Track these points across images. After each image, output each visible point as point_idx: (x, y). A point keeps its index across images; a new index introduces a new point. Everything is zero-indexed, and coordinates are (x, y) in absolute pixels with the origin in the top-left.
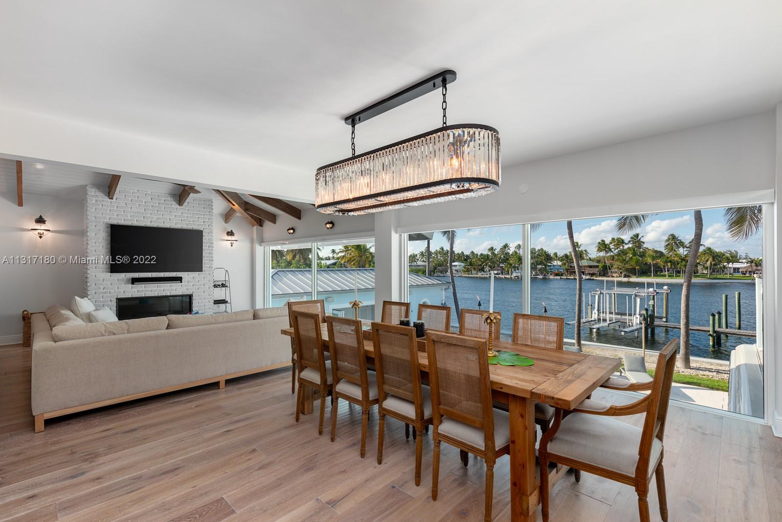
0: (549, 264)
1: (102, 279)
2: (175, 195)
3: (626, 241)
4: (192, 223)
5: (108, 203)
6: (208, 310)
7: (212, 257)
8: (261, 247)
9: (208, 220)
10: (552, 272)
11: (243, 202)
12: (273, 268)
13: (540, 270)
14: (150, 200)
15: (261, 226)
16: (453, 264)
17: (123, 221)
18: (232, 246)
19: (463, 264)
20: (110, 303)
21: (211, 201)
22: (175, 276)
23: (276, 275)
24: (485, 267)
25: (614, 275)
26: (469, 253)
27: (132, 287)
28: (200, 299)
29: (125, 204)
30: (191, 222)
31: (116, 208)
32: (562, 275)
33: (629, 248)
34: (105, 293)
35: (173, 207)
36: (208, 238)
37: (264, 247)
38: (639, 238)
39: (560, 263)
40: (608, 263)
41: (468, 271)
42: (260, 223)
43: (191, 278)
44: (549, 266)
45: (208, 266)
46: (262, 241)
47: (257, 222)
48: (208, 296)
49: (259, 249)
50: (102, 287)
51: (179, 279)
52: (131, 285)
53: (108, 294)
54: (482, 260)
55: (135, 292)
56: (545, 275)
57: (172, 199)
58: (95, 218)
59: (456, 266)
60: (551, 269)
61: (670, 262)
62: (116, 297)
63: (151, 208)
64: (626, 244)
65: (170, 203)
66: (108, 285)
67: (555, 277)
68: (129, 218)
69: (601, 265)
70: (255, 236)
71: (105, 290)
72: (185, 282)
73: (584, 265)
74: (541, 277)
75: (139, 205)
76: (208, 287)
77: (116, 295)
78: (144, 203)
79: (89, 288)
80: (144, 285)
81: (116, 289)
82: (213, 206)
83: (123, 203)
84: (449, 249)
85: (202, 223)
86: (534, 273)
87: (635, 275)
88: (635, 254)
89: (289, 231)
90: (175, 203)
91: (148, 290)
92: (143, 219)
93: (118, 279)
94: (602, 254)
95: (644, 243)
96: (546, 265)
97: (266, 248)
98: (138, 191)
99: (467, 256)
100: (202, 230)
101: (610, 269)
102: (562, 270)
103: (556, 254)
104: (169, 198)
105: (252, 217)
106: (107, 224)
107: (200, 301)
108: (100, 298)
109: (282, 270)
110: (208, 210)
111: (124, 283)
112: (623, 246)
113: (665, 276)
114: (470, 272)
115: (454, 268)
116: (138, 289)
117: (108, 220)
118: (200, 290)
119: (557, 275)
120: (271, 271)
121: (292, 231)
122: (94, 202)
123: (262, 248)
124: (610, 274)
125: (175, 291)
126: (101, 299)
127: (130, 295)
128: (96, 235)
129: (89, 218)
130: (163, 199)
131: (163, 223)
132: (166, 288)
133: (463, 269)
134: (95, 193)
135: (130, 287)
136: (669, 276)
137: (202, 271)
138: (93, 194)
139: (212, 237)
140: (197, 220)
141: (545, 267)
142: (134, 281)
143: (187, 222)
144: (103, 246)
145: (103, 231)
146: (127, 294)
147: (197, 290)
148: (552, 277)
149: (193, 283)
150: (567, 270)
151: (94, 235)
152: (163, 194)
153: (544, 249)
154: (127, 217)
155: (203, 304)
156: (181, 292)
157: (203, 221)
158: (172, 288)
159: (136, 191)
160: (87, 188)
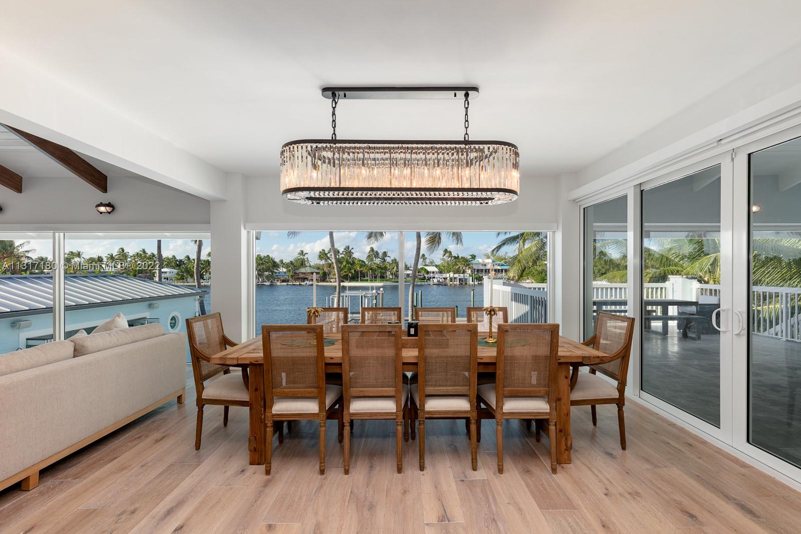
0: (276, 271)
3: (341, 252)
10: (278, 278)
13: (267, 277)
16: (163, 270)
19: (175, 271)
24: (204, 273)
25: (332, 280)
26: (184, 258)
32: (288, 281)
33: (342, 257)
38: (350, 249)
39: (285, 270)
40: (326, 270)
41: (182, 278)
44: (276, 273)
54: (202, 266)
56: (272, 282)
59: (166, 272)
60: (277, 276)
61: (371, 269)
64: (341, 254)
67: (282, 284)
69: (321, 272)
73: (308, 271)
74: (268, 283)
84: (156, 253)
86: (260, 280)
87: (347, 280)
88: (348, 262)
94: (323, 262)
95: (353, 253)
96: (272, 272)
99: (181, 261)
101: (328, 275)
102: (287, 277)
103: (282, 261)
112: (339, 256)
113: (367, 280)
114: (185, 280)
115: (163, 275)
119: (283, 281)
124: (328, 279)
133: (176, 276)
136: (370, 281)
141: (272, 274)
148: (278, 283)
150: (292, 276)
153: (271, 256)
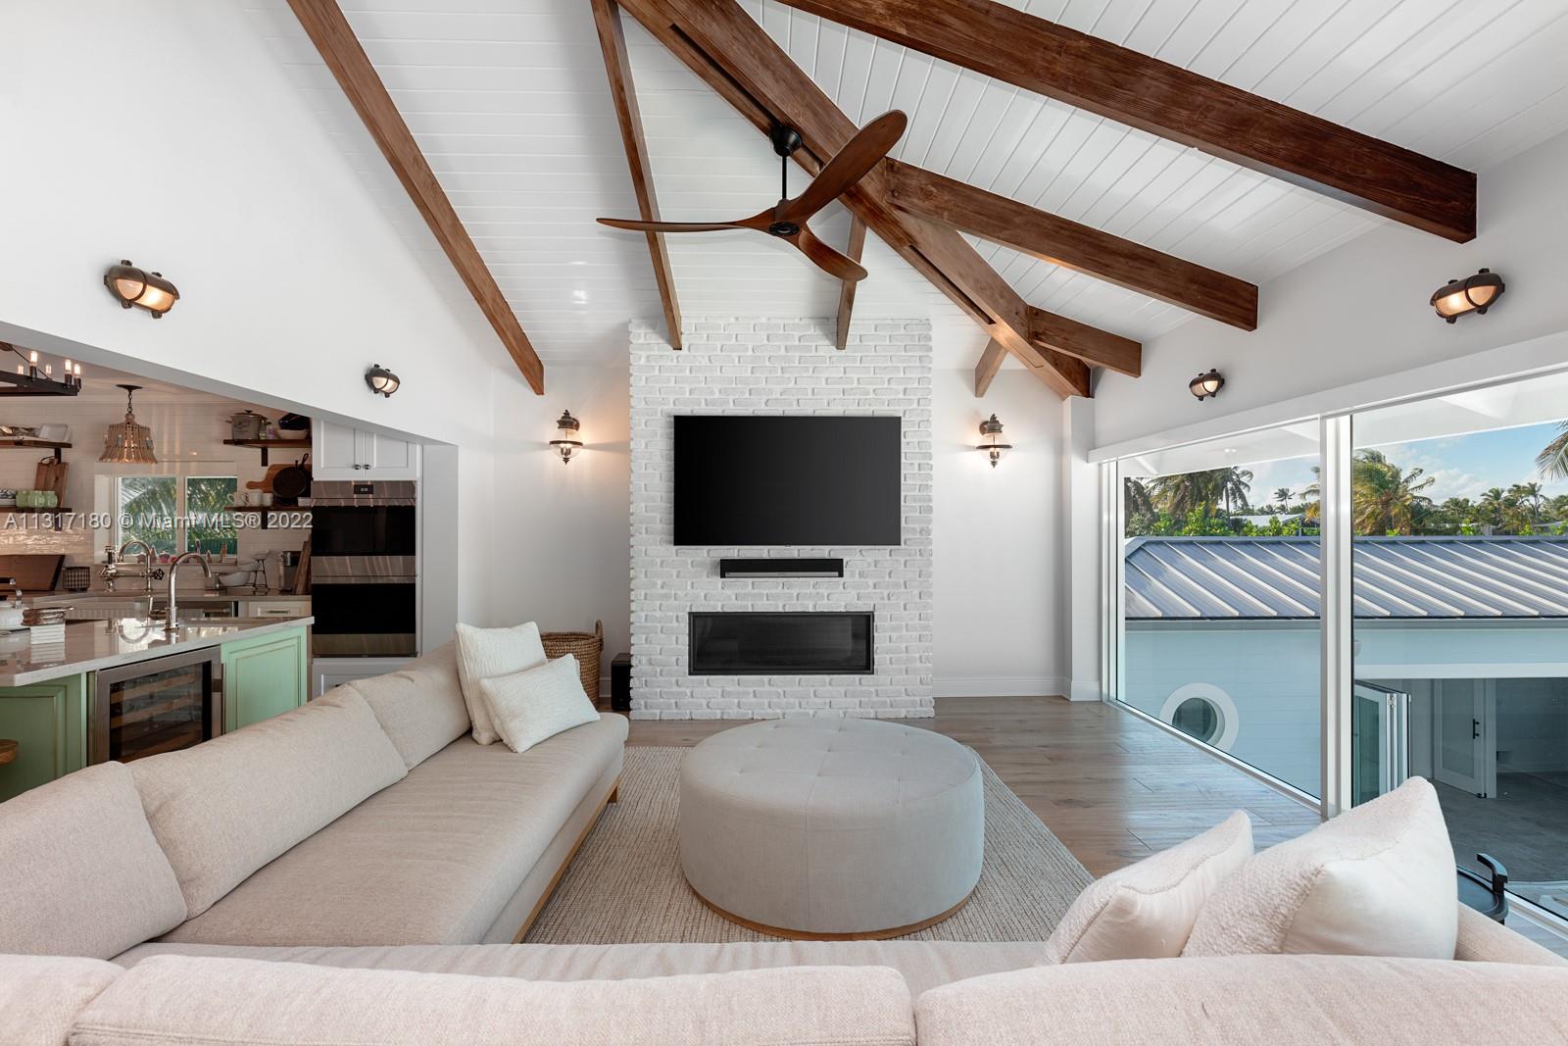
1: (658, 560)
2: (828, 319)
4: (872, 396)
5: (672, 361)
6: (918, 664)
7: (930, 500)
8: (1089, 465)
9: (916, 385)
11: (1022, 311)
12: (1128, 534)
14: (765, 342)
15: (1088, 392)
17: (703, 405)
18: (994, 464)
20: (675, 624)
21: (926, 324)
22: (826, 556)
23: (1140, 556)
27: (723, 583)
28: (897, 629)
29: (707, 359)
30: (868, 394)
31: (688, 371)
34: (666, 596)
35: (822, 354)
36: (916, 440)
37: (1100, 465)
42: (1084, 381)
43: (869, 564)
45: (918, 527)
46: (1089, 444)
47: (1074, 382)
48: (917, 621)
49: (1083, 474)
50: (659, 582)
51: (835, 566)
52: (720, 581)
53: (672, 602)
55: (729, 598)
57: (818, 332)
58: (646, 403)
62: (688, 610)
63: (768, 364)
65: (814, 344)
66: (671, 576)
68: (717, 395)
70: (1068, 431)
71: (664, 591)
72: (852, 575)
75: (739, 357)
76: (916, 592)
77: (689, 604)
78: (750, 353)
79: (633, 582)
80: (750, 580)
81: (689, 587)
82: (930, 339)
83: (703, 356)
85: (901, 396)
89: (1199, 389)
90: (827, 342)
91: (761, 595)
92: (747, 395)
93: (692, 562)
97: (1105, 467)
98: (737, 319)
100: (901, 415)
104: (812, 331)
105: (1056, 361)
106: (670, 416)
107: (894, 635)
108: (654, 610)
109: (1159, 538)
110: (918, 354)
111: (705, 574)
116: (737, 591)
117: (672, 406)
118: (893, 600)
120: (1124, 542)
121: (1211, 385)
122: (643, 361)
123: (1092, 466)
125: (825, 601)
126: (658, 614)
127: (720, 605)
128: (646, 446)
129: (632, 404)
130: (797, 334)
131: (795, 403)
132: (804, 591)
134: (646, 340)
135: (720, 585)
137: (899, 544)
138: (642, 341)
139: (930, 435)
140: (886, 386)
142: (728, 568)
143: (858, 397)
144: (661, 475)
145: (662, 436)
146: (712, 603)
147: (886, 601)
149: (875, 581)
151: (644, 445)
152: (797, 321)
154: (712, 393)
155: (903, 646)
156: (843, 604)
157: (901, 388)
158: (821, 591)
159: (732, 320)
160: (631, 328)
